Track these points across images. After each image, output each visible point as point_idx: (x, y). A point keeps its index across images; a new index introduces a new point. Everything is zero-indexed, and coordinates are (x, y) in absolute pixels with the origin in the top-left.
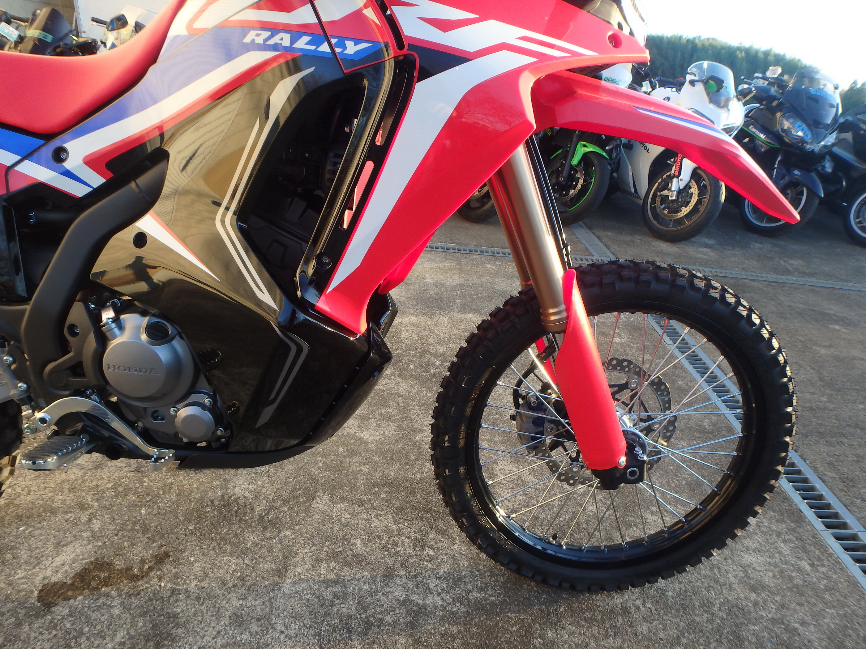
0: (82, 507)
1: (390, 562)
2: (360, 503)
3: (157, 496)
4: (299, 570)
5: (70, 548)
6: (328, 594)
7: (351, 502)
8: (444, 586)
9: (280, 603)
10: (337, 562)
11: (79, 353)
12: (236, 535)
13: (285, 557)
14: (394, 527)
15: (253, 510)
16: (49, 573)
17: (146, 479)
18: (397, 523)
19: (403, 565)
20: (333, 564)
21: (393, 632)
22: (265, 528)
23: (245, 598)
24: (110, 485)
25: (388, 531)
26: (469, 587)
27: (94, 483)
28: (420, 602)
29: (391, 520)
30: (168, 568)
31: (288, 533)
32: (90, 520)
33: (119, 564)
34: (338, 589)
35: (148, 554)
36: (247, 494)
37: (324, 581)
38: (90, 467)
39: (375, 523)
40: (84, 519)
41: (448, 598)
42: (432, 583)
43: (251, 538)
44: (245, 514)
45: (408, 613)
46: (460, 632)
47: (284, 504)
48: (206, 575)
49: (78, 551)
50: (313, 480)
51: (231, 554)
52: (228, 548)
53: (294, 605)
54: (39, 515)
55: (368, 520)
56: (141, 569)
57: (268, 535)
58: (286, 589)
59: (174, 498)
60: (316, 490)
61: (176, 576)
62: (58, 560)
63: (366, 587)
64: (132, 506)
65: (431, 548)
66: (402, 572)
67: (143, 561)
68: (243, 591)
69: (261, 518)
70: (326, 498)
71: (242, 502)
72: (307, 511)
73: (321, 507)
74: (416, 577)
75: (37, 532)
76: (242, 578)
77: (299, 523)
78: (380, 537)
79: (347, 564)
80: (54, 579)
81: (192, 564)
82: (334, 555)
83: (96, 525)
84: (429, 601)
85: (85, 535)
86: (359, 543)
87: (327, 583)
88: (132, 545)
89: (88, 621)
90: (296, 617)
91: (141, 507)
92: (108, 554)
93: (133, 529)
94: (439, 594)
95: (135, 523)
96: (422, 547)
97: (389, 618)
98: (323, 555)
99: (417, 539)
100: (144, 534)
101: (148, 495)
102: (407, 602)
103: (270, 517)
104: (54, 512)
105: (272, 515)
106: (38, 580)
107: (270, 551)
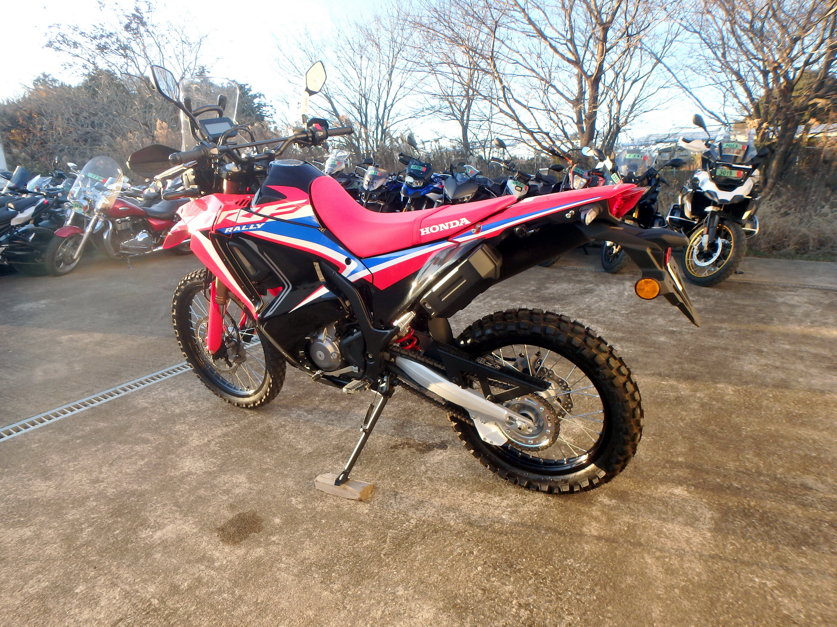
0: (431, 479)
3: (389, 474)
5: (436, 461)
16: (445, 454)
17: (393, 486)
24: (415, 488)
27: (424, 492)
30: (392, 443)
32: (426, 471)
33: (413, 450)
35: (400, 450)
36: (341, 463)
38: (427, 503)
40: (429, 473)
48: (378, 437)
49: (432, 459)
50: (301, 461)
53: (349, 422)
56: (404, 446)
59: (380, 472)
60: (305, 456)
61: (390, 440)
62: (441, 457)
63: (320, 420)
65: (281, 424)
66: (301, 421)
67: (403, 448)
69: (341, 452)
70: (304, 451)
72: (317, 449)
73: (310, 448)
74: (298, 418)
75: (453, 472)
80: (442, 451)
81: (382, 442)
82: (322, 431)
83: (423, 468)
85: (429, 465)
88: (406, 455)
89: (427, 436)
90: (351, 419)
91: (399, 471)
92: (418, 454)
93: (405, 461)
95: (403, 464)
100: (400, 459)
101: (394, 477)
104: (446, 480)
105: (335, 451)
106: (448, 452)
107: (346, 439)
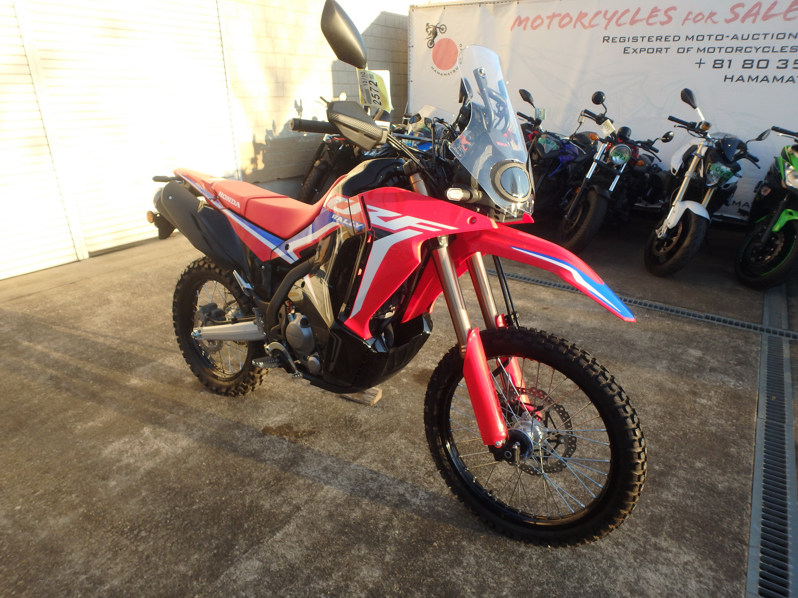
0: (294, 400)
1: (408, 475)
2: (414, 443)
3: (325, 406)
4: (363, 461)
5: (281, 416)
6: (368, 476)
7: (410, 441)
8: (426, 497)
9: (345, 470)
10: (382, 465)
11: (281, 326)
12: (346, 435)
13: (361, 453)
14: (422, 461)
15: (361, 427)
16: (270, 422)
18: (426, 459)
19: (413, 480)
20: (380, 465)
21: (386, 504)
22: (361, 437)
23: (333, 462)
24: (308, 395)
25: (418, 462)
26: (439, 504)
27: (303, 392)
28: (409, 498)
29: (423, 457)
30: (312, 438)
31: (369, 443)
32: (294, 407)
33: (295, 429)
34: (375, 476)
35: (307, 429)
36: (363, 419)
37: (371, 470)
39: (415, 455)
40: (292, 406)
41: (424, 503)
42: (421, 494)
43: (352, 439)
44: (356, 428)
45: (399, 500)
46: (418, 519)
47: (376, 430)
48: (324, 447)
49: (284, 418)
50: (398, 424)
51: (339, 443)
52: (339, 439)
53: (352, 474)
54: (277, 398)
55: (412, 452)
56: (301, 435)
57: (360, 440)
58: (352, 467)
59: (331, 410)
60: (396, 429)
61: (313, 442)
62: (275, 419)
63: (388, 481)
64: (313, 407)
65: (434, 478)
66: (410, 482)
67: (304, 431)
68: (334, 459)
69: (362, 432)
70: (398, 435)
71: (358, 422)
72: (385, 437)
73: (393, 437)
74: (415, 487)
75: (273, 405)
76: (337, 454)
77: (377, 441)
78: (411, 463)
79: (387, 468)
80: (270, 425)
81: (321, 440)
82: (383, 461)
83: (295, 410)
84: (414, 500)
85: (290, 412)
86: (399, 461)
87: (371, 471)
88: (304, 423)
89: (274, 446)
90: (349, 479)
91: (315, 409)
92: (293, 423)
93: (307, 417)
94: (421, 499)
95: (309, 415)
96: (429, 476)
97: (388, 498)
98: (378, 459)
99: (430, 471)
100: (310, 420)
101: (321, 404)
102: (403, 495)
103: (366, 433)
104: (283, 399)
105: (368, 433)
106: (265, 423)
107: (356, 448)
